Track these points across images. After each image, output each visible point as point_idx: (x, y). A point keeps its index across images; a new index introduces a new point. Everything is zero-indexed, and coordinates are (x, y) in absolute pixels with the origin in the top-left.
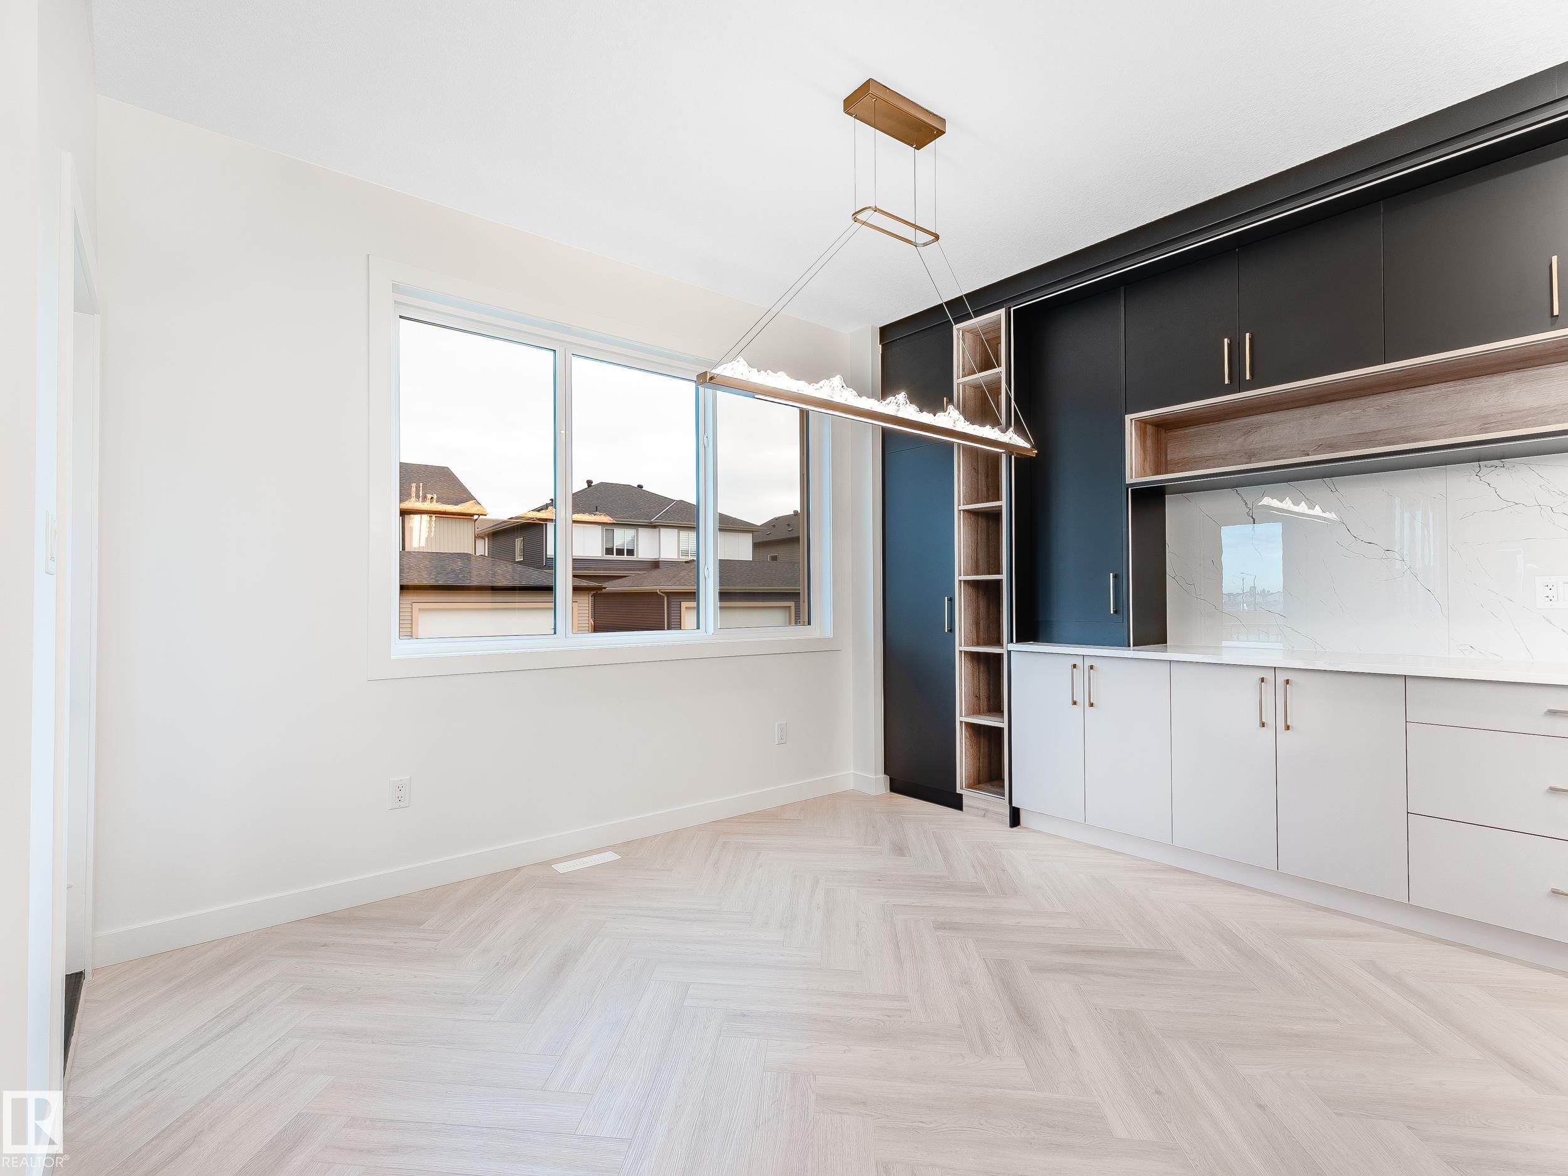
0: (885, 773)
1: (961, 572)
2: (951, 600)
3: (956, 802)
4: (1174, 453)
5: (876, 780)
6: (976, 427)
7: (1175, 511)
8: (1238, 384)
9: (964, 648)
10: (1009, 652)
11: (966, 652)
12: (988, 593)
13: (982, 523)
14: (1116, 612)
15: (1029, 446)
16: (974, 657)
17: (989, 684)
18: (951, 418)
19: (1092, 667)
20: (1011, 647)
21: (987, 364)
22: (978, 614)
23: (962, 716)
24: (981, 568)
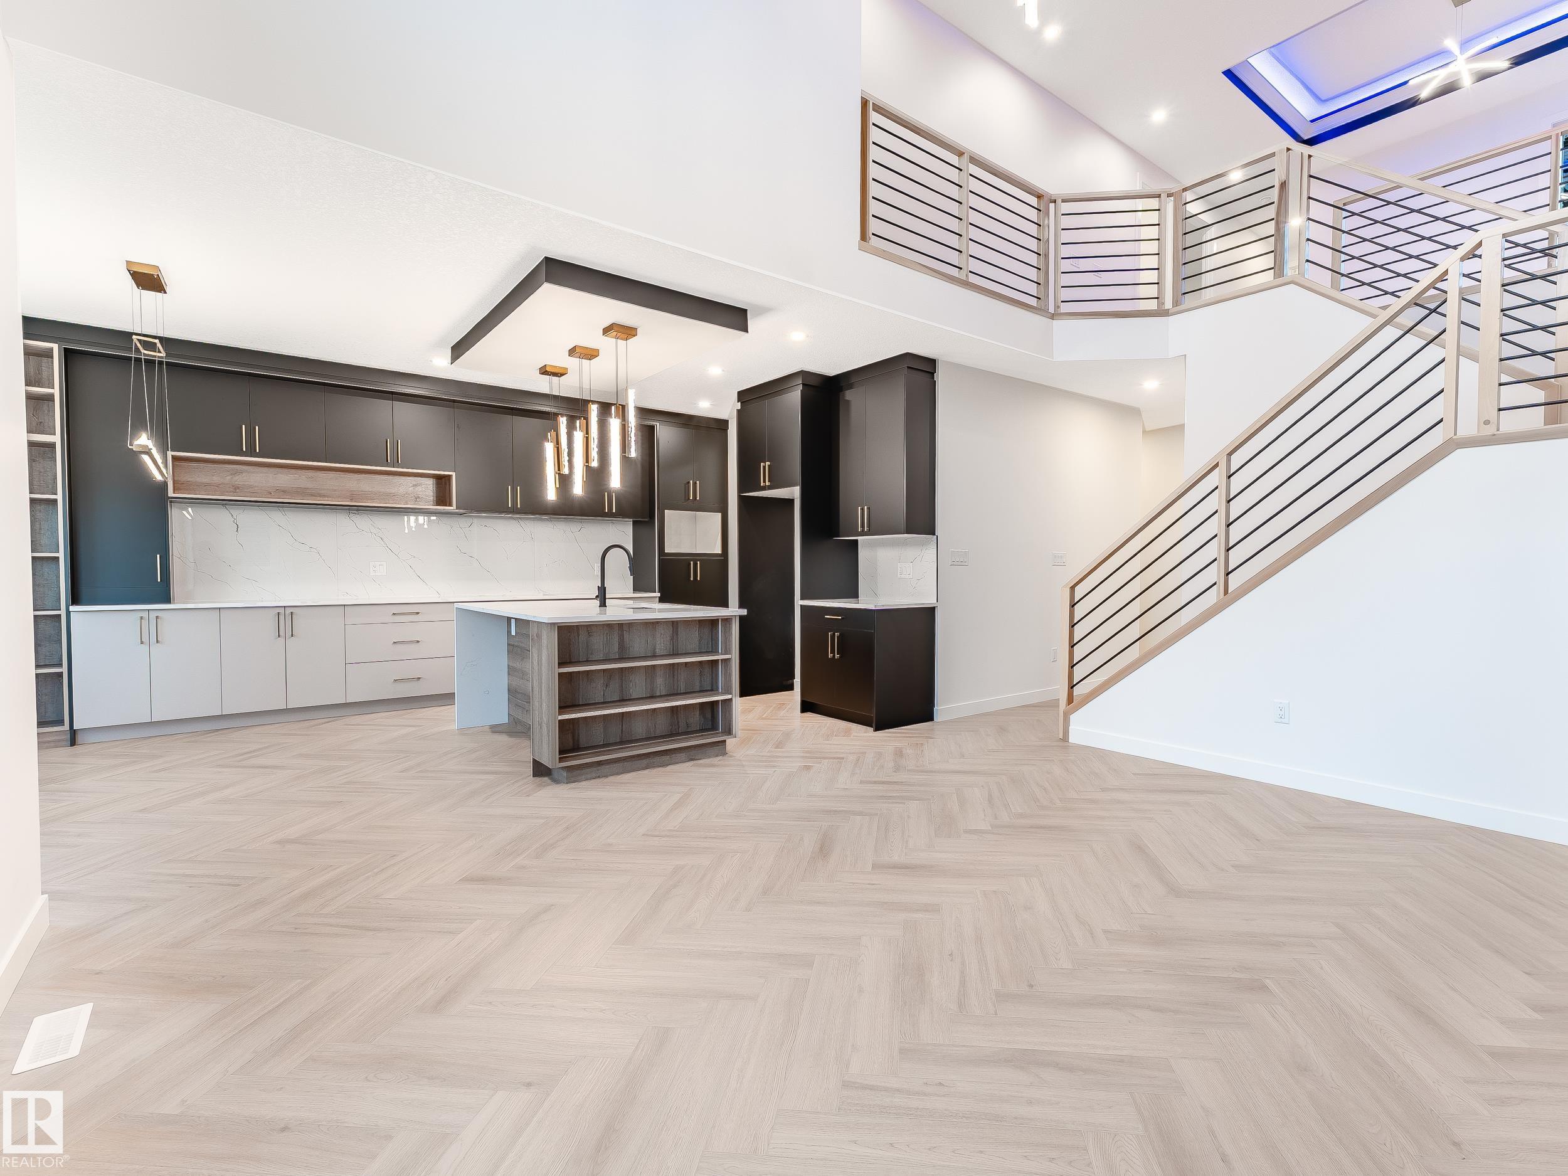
20: (68, 609)
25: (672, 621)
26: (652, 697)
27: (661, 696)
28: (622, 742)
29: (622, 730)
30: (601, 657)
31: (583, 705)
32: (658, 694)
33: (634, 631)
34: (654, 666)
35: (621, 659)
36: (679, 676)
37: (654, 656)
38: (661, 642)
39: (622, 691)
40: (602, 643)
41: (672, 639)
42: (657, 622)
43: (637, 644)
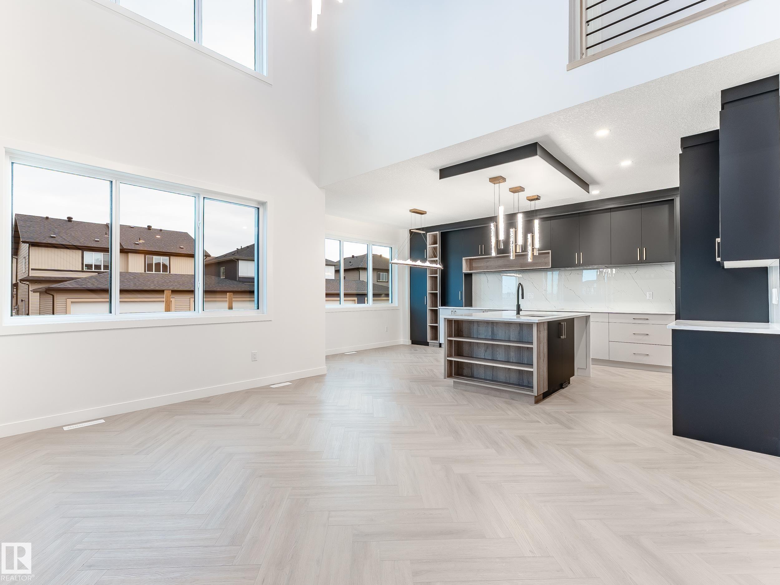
0: (411, 339)
1: (429, 291)
2: (426, 297)
3: (427, 344)
4: (474, 265)
5: (409, 342)
6: (432, 265)
7: (474, 277)
8: (482, 255)
9: (429, 308)
10: (439, 309)
11: (430, 309)
12: (435, 295)
13: (434, 279)
14: (461, 300)
15: (442, 267)
16: (432, 310)
17: (435, 317)
18: (427, 264)
19: (455, 311)
20: (439, 307)
21: (435, 243)
22: (433, 300)
23: (429, 324)
24: (433, 290)
25: (520, 323)
26: (508, 362)
27: (513, 362)
28: (492, 381)
29: (493, 374)
30: (483, 337)
31: (475, 358)
32: (511, 361)
33: (499, 327)
34: (509, 346)
35: (492, 340)
36: (523, 354)
37: (509, 341)
38: (513, 334)
39: (493, 355)
40: (483, 330)
41: (519, 333)
42: (511, 323)
43: (501, 333)
